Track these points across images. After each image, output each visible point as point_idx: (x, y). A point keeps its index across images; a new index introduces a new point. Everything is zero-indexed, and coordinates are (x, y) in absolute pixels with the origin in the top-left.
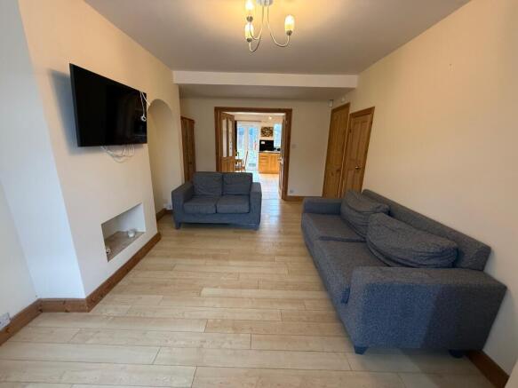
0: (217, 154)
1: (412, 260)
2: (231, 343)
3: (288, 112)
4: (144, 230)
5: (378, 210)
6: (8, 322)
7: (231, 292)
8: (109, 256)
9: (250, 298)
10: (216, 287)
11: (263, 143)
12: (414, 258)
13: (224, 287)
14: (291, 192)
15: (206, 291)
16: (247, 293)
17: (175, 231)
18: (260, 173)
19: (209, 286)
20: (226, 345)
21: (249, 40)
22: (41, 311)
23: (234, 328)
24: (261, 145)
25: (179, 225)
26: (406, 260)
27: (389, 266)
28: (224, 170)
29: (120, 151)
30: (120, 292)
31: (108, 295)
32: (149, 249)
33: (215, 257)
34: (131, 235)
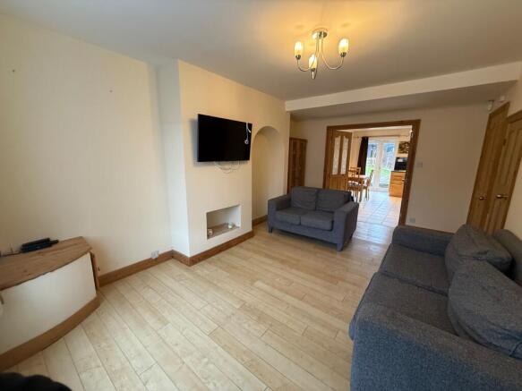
0: (325, 171)
1: (480, 332)
2: (249, 326)
3: (416, 124)
4: (239, 225)
5: (484, 257)
6: (157, 256)
7: (277, 293)
8: (209, 236)
9: (288, 304)
10: (268, 284)
11: (400, 161)
12: (483, 332)
13: (274, 286)
14: (412, 220)
15: (259, 284)
16: (288, 298)
17: (267, 234)
18: (390, 195)
19: (264, 282)
20: (246, 325)
21: (313, 70)
22: (173, 257)
23: (259, 318)
24: (397, 163)
25: (271, 230)
26: (473, 330)
27: (456, 334)
28: (333, 187)
29: (228, 166)
30: (210, 263)
31: (204, 262)
32: (242, 241)
33: (283, 262)
34: (230, 227)
